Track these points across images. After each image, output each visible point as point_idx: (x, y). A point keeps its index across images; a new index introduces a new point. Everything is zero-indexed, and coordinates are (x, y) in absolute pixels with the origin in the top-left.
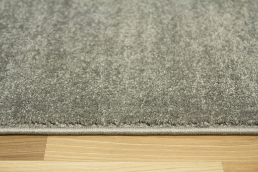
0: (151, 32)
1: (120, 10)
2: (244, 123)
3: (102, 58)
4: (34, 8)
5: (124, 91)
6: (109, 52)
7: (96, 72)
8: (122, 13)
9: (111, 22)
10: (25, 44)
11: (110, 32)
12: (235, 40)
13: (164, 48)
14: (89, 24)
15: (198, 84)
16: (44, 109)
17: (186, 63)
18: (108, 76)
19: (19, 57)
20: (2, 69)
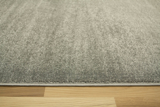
0: (86, 45)
1: (74, 36)
2: (123, 82)
3: (67, 55)
4: (41, 35)
5: (75, 69)
6: (70, 53)
7: (65, 61)
8: (75, 37)
9: (71, 41)
10: (37, 50)
11: (70, 45)
12: (119, 48)
13: (91, 51)
14: (62, 42)
15: (105, 66)
16: (44, 76)
17: (100, 57)
18: (69, 63)
19: (35, 55)
20: (28, 60)
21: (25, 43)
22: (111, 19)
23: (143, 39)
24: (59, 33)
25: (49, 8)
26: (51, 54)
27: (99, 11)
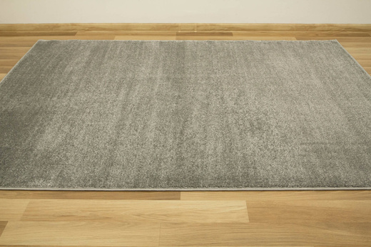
0: (220, 147)
1: (206, 136)
2: (255, 186)
3: (199, 160)
4: (167, 136)
5: (209, 174)
6: (202, 157)
7: (198, 166)
8: (207, 138)
9: (202, 142)
10: (166, 154)
11: (202, 148)
12: (257, 150)
13: (226, 155)
14: (193, 144)
15: (239, 171)
16: (178, 181)
17: (235, 162)
18: (202, 168)
19: (165, 160)
20: (159, 165)
21: (152, 146)
22: (254, 109)
23: (290, 138)
24: (188, 131)
25: (171, 94)
26: (182, 159)
27: (239, 96)
